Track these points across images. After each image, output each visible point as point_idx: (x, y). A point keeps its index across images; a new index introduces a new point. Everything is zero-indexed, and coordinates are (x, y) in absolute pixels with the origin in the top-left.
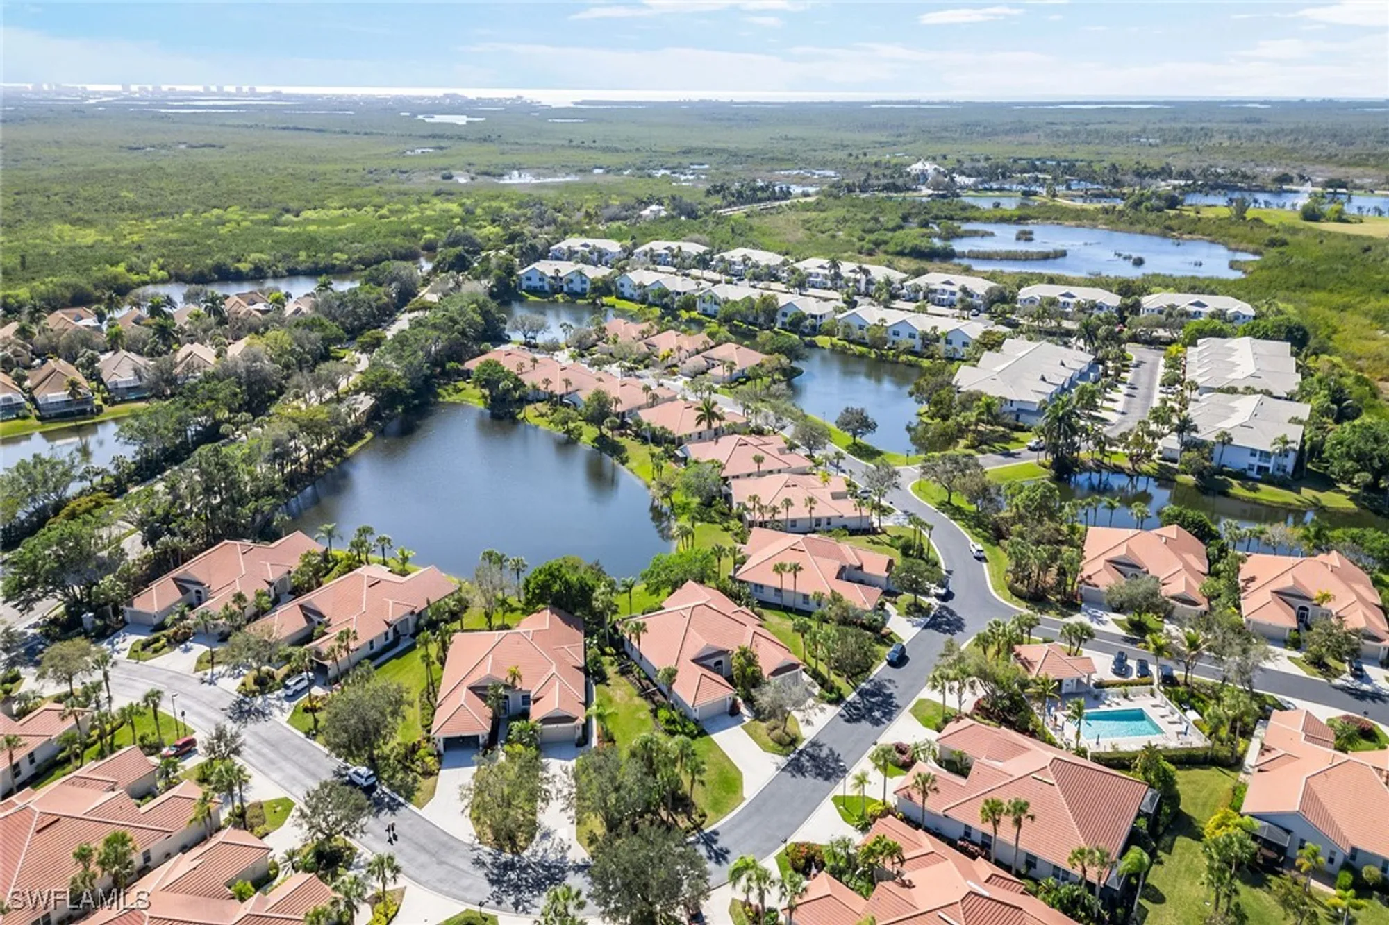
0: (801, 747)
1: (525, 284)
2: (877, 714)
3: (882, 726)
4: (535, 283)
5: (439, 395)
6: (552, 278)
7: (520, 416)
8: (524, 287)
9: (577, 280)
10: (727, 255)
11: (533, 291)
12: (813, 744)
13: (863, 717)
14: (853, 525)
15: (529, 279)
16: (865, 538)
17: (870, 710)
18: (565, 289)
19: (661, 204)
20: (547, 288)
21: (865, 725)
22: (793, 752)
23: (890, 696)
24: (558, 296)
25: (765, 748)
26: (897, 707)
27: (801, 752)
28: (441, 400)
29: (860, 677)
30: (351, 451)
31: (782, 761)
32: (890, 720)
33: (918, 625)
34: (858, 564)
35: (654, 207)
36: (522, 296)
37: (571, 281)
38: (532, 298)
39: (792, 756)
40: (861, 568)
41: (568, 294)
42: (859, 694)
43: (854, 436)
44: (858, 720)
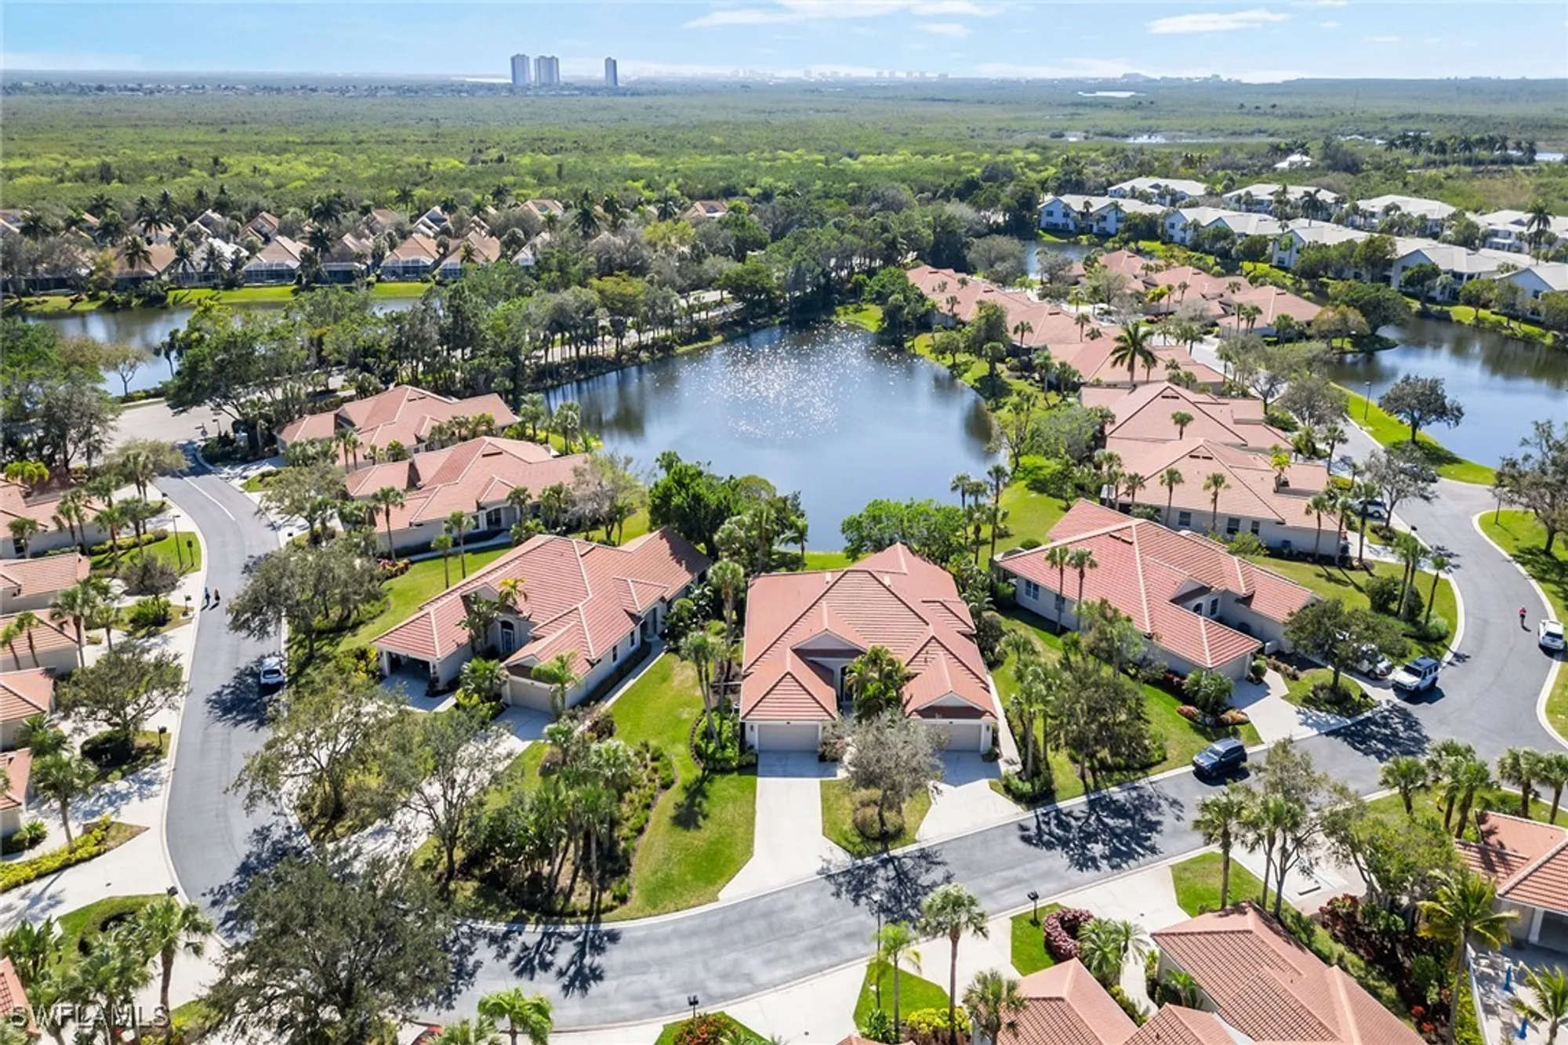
0: (897, 852)
1: (1045, 220)
2: (1097, 849)
3: (1091, 873)
4: (1058, 218)
5: (835, 313)
6: (1082, 214)
7: (908, 344)
8: (1043, 224)
9: (1112, 216)
10: (1363, 204)
11: (1053, 229)
12: (926, 857)
13: (1064, 843)
14: (1305, 544)
15: (1050, 214)
16: (1319, 569)
17: (1091, 837)
18: (1095, 229)
19: (1306, 153)
20: (1071, 227)
21: (1058, 859)
22: (875, 855)
23: (1153, 826)
24: (1084, 237)
25: (830, 829)
26: (1153, 850)
27: (891, 859)
28: (834, 318)
29: (1117, 776)
30: (681, 350)
31: (841, 859)
32: (1117, 867)
33: (1316, 725)
34: (1243, 591)
35: (1296, 158)
36: (1037, 234)
37: (1104, 218)
38: (1048, 238)
39: (869, 860)
40: (1247, 600)
41: (1097, 235)
42: (1092, 804)
43: (1415, 425)
44: (1049, 846)
